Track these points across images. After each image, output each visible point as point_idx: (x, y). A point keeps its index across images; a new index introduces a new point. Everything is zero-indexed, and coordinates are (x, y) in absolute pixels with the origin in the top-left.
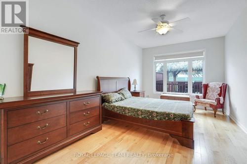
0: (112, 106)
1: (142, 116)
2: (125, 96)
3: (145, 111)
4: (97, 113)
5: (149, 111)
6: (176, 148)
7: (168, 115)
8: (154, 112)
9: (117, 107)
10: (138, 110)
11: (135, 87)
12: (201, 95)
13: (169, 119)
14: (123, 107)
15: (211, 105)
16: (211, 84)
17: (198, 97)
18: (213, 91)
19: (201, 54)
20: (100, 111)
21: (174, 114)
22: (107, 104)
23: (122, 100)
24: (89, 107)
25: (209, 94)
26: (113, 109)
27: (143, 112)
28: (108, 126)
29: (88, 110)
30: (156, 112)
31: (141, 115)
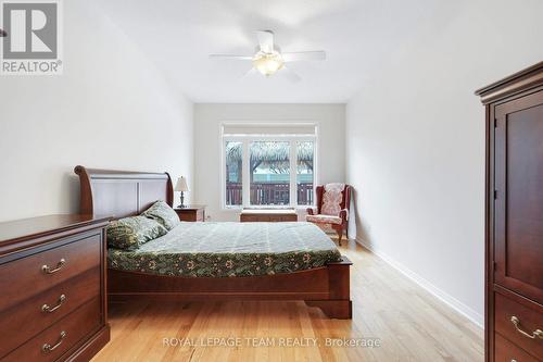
0: (138, 257)
1: (238, 271)
2: (168, 223)
3: (244, 255)
4: (90, 290)
5: (253, 256)
6: (322, 327)
7: (299, 257)
8: (267, 255)
9: (157, 259)
10: (226, 257)
11: (182, 198)
12: (314, 207)
13: (303, 266)
14: (177, 256)
15: (334, 226)
16: (328, 187)
17: (310, 211)
18: (332, 200)
19: (310, 129)
20: (101, 282)
21: (312, 254)
22: (118, 253)
23: (161, 234)
24: (62, 279)
25: (327, 204)
26: (145, 264)
27: (238, 260)
28: (128, 322)
29: (59, 288)
30: (273, 256)
31: (234, 268)
